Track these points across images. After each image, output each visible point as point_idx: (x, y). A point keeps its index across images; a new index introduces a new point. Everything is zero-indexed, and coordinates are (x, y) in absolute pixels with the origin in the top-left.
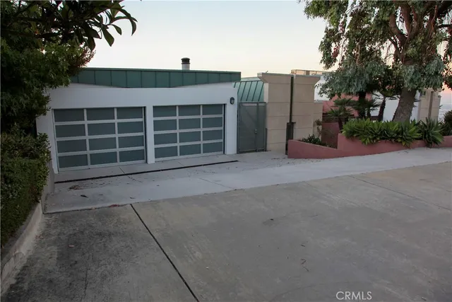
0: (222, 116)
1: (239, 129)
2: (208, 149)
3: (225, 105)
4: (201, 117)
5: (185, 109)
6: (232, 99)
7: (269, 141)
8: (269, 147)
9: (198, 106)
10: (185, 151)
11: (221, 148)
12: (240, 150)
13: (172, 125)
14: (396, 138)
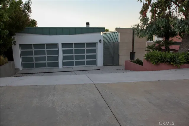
0: (96, 48)
1: (104, 54)
2: (89, 63)
3: (97, 43)
4: (85, 48)
5: (77, 45)
6: (100, 40)
7: (120, 61)
8: (120, 63)
9: (84, 44)
10: (77, 64)
11: (95, 63)
12: (105, 64)
13: (71, 52)
14: (169, 62)
